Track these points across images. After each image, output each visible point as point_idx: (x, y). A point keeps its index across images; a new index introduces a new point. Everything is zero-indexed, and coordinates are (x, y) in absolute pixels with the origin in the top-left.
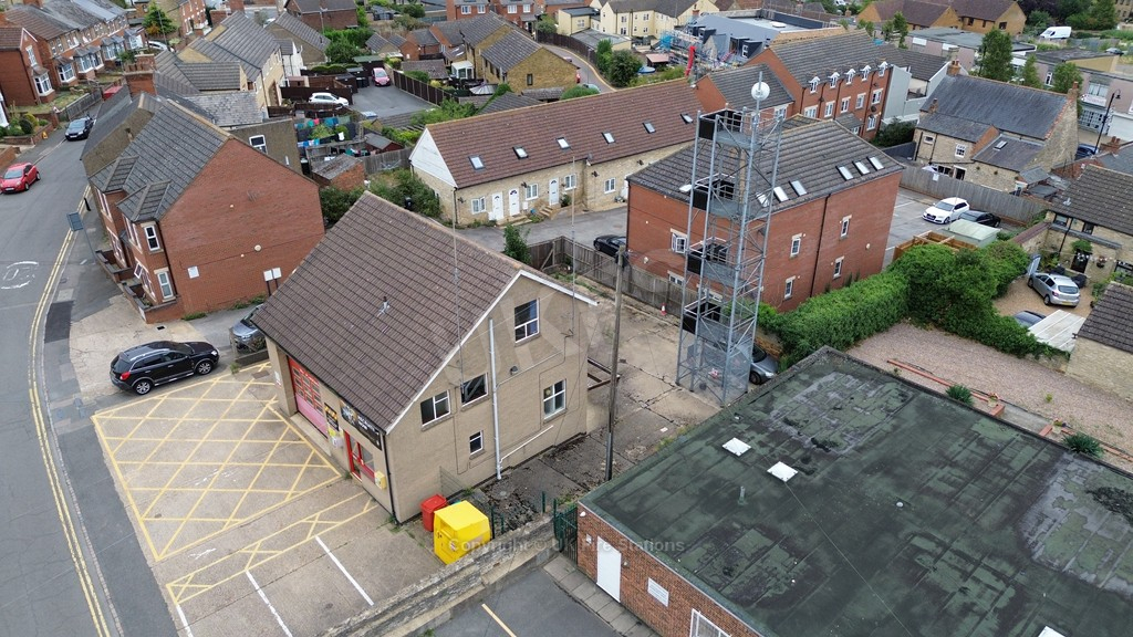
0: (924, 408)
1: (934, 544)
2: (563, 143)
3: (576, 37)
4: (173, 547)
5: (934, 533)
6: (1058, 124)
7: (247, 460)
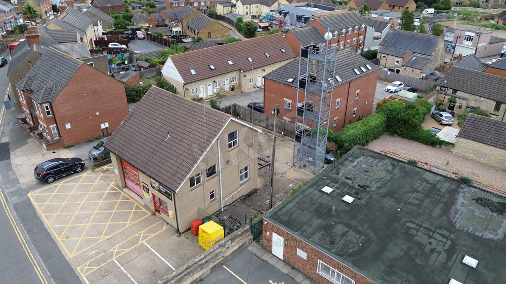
0: (402, 169)
1: (415, 225)
2: (230, 63)
3: (226, 16)
4: (77, 251)
5: (414, 221)
6: (437, 49)
7: (106, 210)
